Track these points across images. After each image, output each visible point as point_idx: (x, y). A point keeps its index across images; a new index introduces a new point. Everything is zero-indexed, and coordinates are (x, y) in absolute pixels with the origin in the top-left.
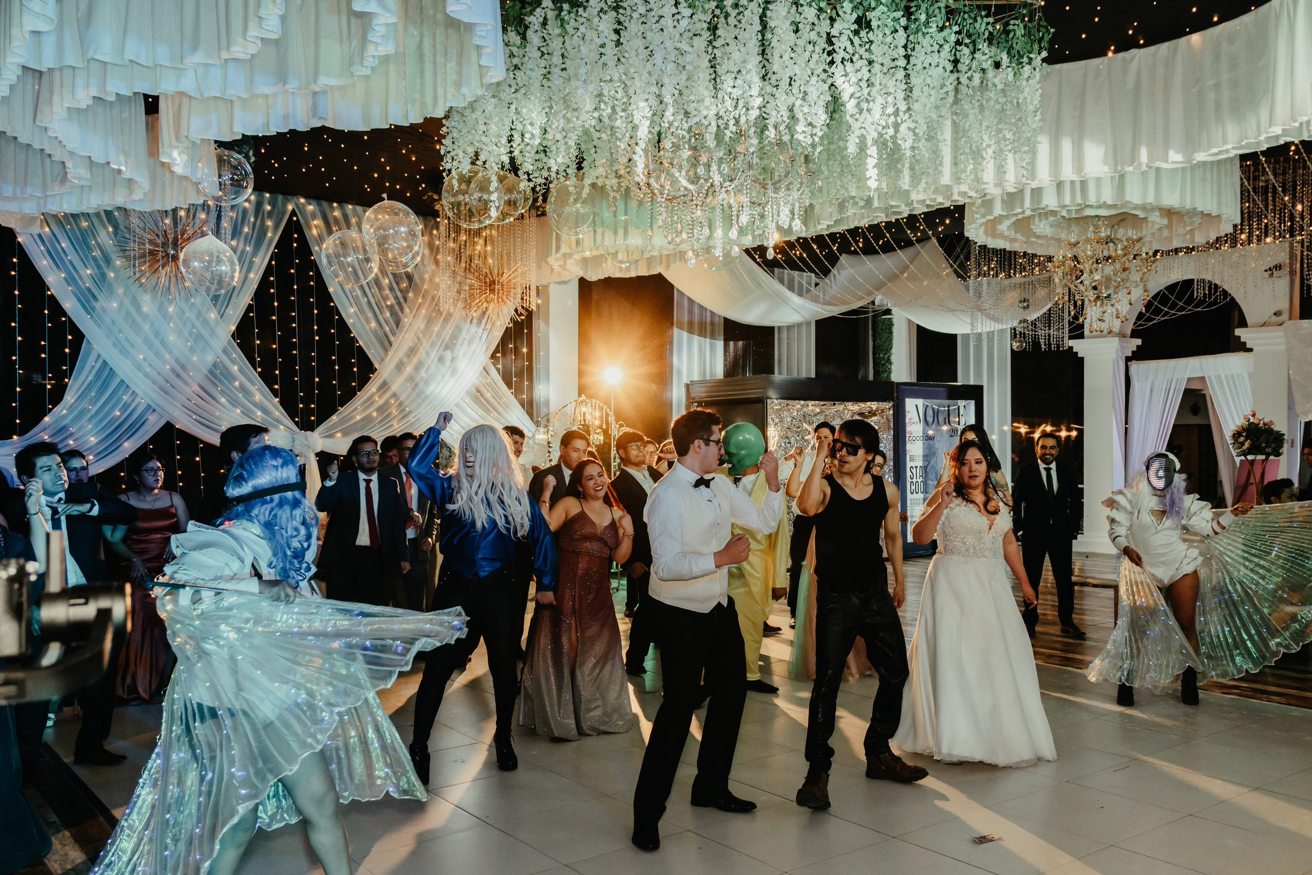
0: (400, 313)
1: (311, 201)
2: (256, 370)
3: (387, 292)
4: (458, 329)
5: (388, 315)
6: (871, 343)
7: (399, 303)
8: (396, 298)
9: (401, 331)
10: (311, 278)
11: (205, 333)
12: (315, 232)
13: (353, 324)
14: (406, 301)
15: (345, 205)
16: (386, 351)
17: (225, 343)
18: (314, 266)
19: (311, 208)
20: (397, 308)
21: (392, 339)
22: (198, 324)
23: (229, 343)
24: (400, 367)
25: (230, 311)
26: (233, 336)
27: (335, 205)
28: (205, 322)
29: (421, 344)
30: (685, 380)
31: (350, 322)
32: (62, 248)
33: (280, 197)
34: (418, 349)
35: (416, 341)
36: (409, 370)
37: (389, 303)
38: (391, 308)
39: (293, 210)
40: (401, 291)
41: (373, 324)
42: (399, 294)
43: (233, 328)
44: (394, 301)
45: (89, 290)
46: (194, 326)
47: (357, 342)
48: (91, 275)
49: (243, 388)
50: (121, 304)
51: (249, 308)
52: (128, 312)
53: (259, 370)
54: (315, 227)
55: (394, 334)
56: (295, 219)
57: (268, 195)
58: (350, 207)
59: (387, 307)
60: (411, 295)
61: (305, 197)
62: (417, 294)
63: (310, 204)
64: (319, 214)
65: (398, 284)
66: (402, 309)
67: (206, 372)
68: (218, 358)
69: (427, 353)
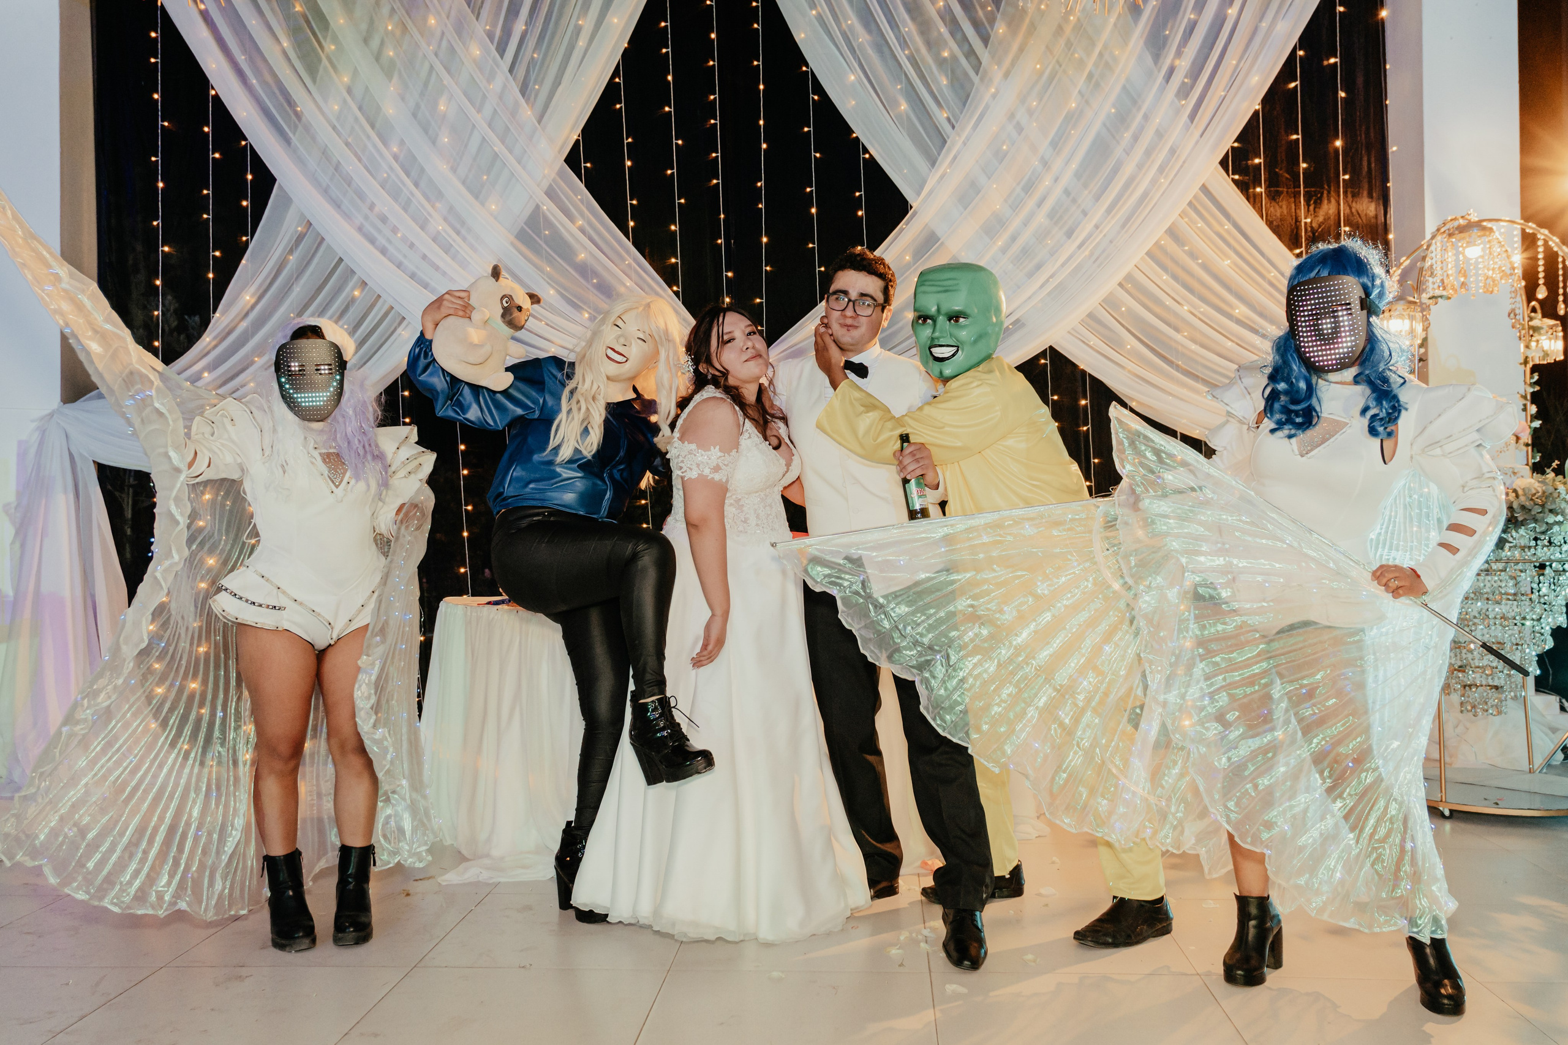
0: (972, 73)
3: (942, 29)
4: (1130, 99)
5: (944, 81)
7: (971, 53)
8: (963, 39)
10: (754, 14)
14: (985, 40)
16: (933, 159)
17: (553, 175)
20: (963, 61)
23: (560, 174)
24: (968, 195)
26: (569, 157)
31: (847, 106)
36: (992, 200)
37: (946, 54)
38: (948, 66)
40: (976, 24)
41: (904, 106)
42: (970, 32)
43: (576, 137)
44: (958, 50)
47: (866, 151)
51: (610, 93)
53: (632, 226)
55: (952, 121)
59: (940, 63)
60: (1000, 29)
62: (1014, 24)
66: (977, 66)
67: (512, 238)
68: (538, 207)
69: (1045, 163)
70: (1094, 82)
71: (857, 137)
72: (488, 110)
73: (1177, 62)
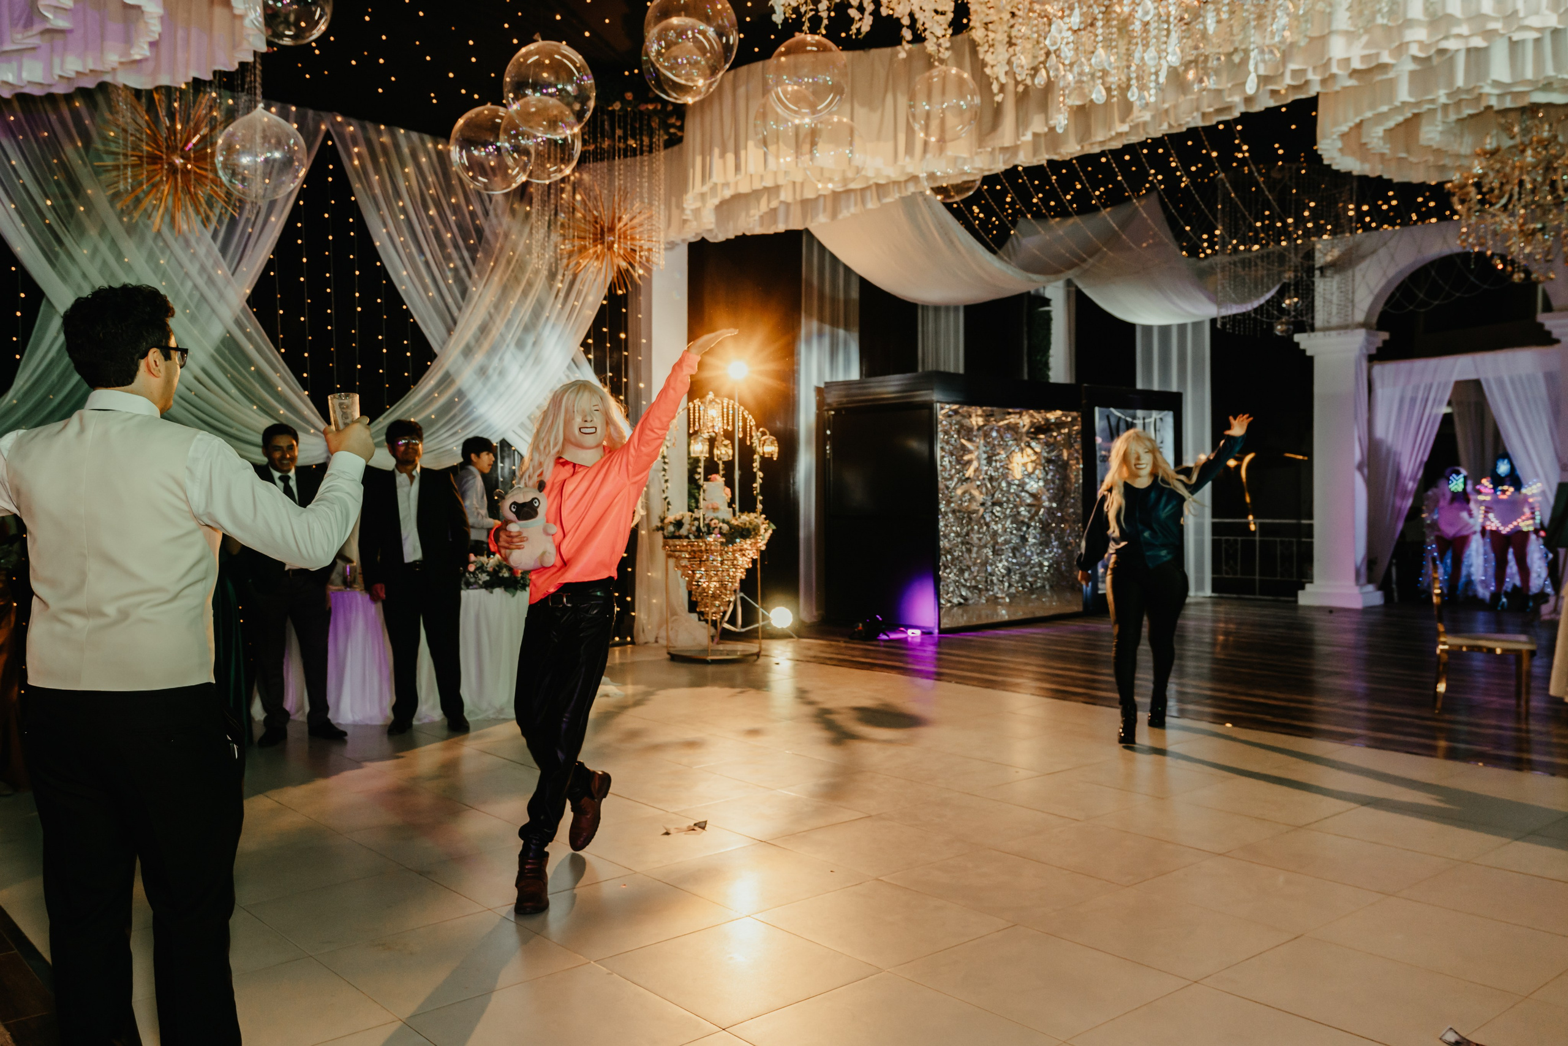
0: (466, 278)
1: (353, 121)
2: (279, 351)
3: (451, 250)
4: (540, 306)
5: (452, 281)
6: (1026, 342)
7: (466, 266)
8: (462, 258)
9: (467, 305)
10: (351, 227)
11: (211, 295)
12: (356, 162)
13: (405, 291)
14: (474, 260)
15: (396, 129)
16: (450, 331)
17: (238, 312)
18: (355, 210)
19: (352, 128)
20: (463, 272)
21: (456, 313)
22: (201, 282)
23: (243, 310)
24: (467, 353)
25: (243, 268)
26: (248, 301)
27: (382, 127)
28: (211, 281)
29: (494, 323)
30: (815, 382)
31: (401, 289)
32: (13, 167)
33: (310, 113)
34: (490, 330)
35: (488, 318)
36: (479, 358)
37: (453, 265)
38: (455, 271)
39: (328, 132)
40: (468, 249)
41: (432, 292)
42: (466, 254)
43: (248, 291)
44: (459, 263)
45: (49, 226)
46: (195, 286)
47: (412, 317)
48: (52, 206)
49: (261, 376)
50: (95, 251)
51: (270, 265)
52: (105, 262)
53: (283, 350)
54: (355, 158)
55: (460, 309)
56: (330, 143)
57: (294, 109)
58: (402, 131)
59: (450, 269)
60: (480, 255)
61: (343, 114)
62: (488, 254)
63: (350, 125)
64: (361, 140)
65: (465, 240)
66: (470, 274)
67: (212, 351)
68: (228, 332)
69: (502, 335)
70: (525, 294)
71: (407, 309)
72: (197, 266)
73: (560, 285)
